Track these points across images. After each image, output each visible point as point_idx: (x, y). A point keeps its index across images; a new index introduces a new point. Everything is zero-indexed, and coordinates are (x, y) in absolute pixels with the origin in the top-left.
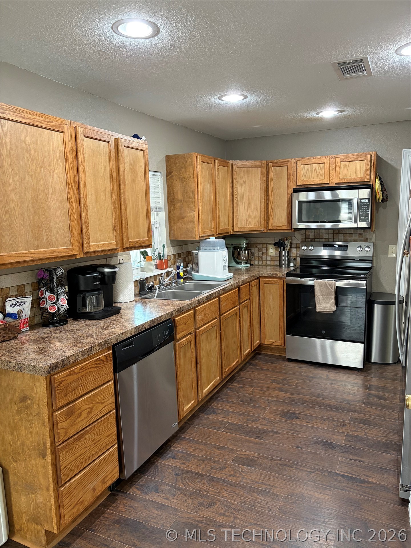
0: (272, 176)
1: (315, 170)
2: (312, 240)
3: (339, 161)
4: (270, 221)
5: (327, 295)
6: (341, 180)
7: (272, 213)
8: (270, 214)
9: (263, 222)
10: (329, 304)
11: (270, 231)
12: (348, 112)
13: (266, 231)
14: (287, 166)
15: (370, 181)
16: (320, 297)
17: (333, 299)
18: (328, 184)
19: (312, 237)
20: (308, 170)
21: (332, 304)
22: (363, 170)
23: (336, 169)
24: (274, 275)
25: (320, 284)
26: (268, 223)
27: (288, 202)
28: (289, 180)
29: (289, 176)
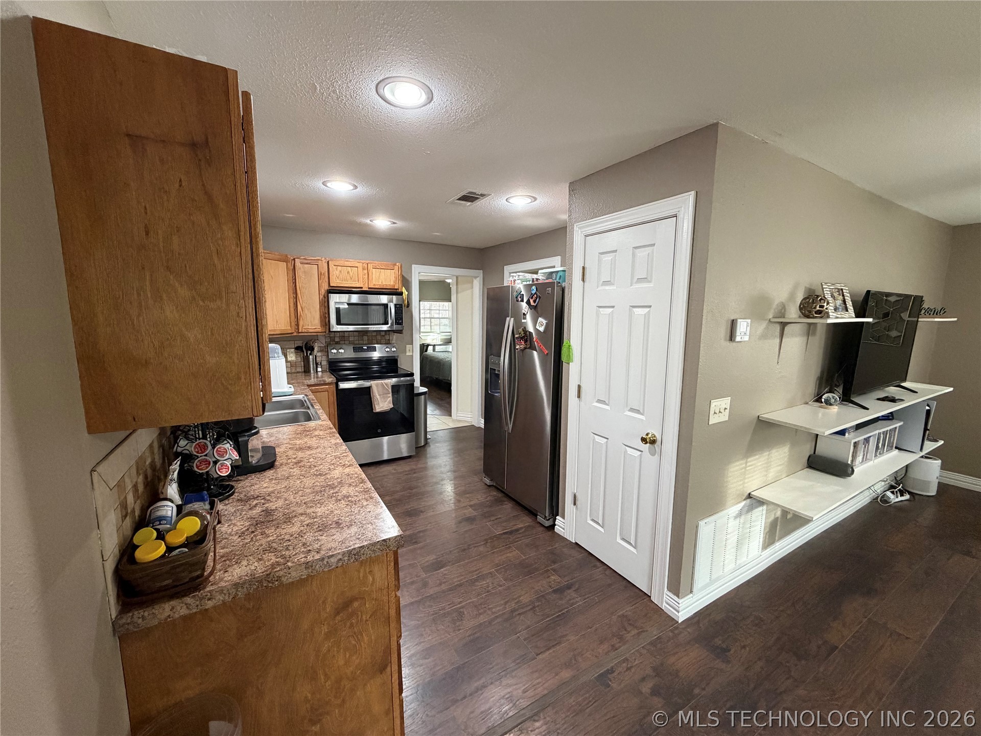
0: (299, 273)
1: (348, 272)
2: (337, 343)
3: (371, 267)
4: (301, 323)
5: (383, 395)
6: (374, 285)
7: (302, 314)
8: (300, 315)
9: (293, 324)
10: (386, 403)
11: (300, 334)
12: (400, 224)
13: (295, 334)
14: (318, 265)
15: (398, 289)
16: (378, 397)
17: (389, 397)
18: (362, 288)
19: (337, 340)
20: (341, 271)
21: (389, 402)
22: (393, 279)
23: (368, 274)
24: (322, 382)
25: (377, 385)
26: (298, 325)
27: (321, 303)
28: (321, 280)
29: (321, 276)
